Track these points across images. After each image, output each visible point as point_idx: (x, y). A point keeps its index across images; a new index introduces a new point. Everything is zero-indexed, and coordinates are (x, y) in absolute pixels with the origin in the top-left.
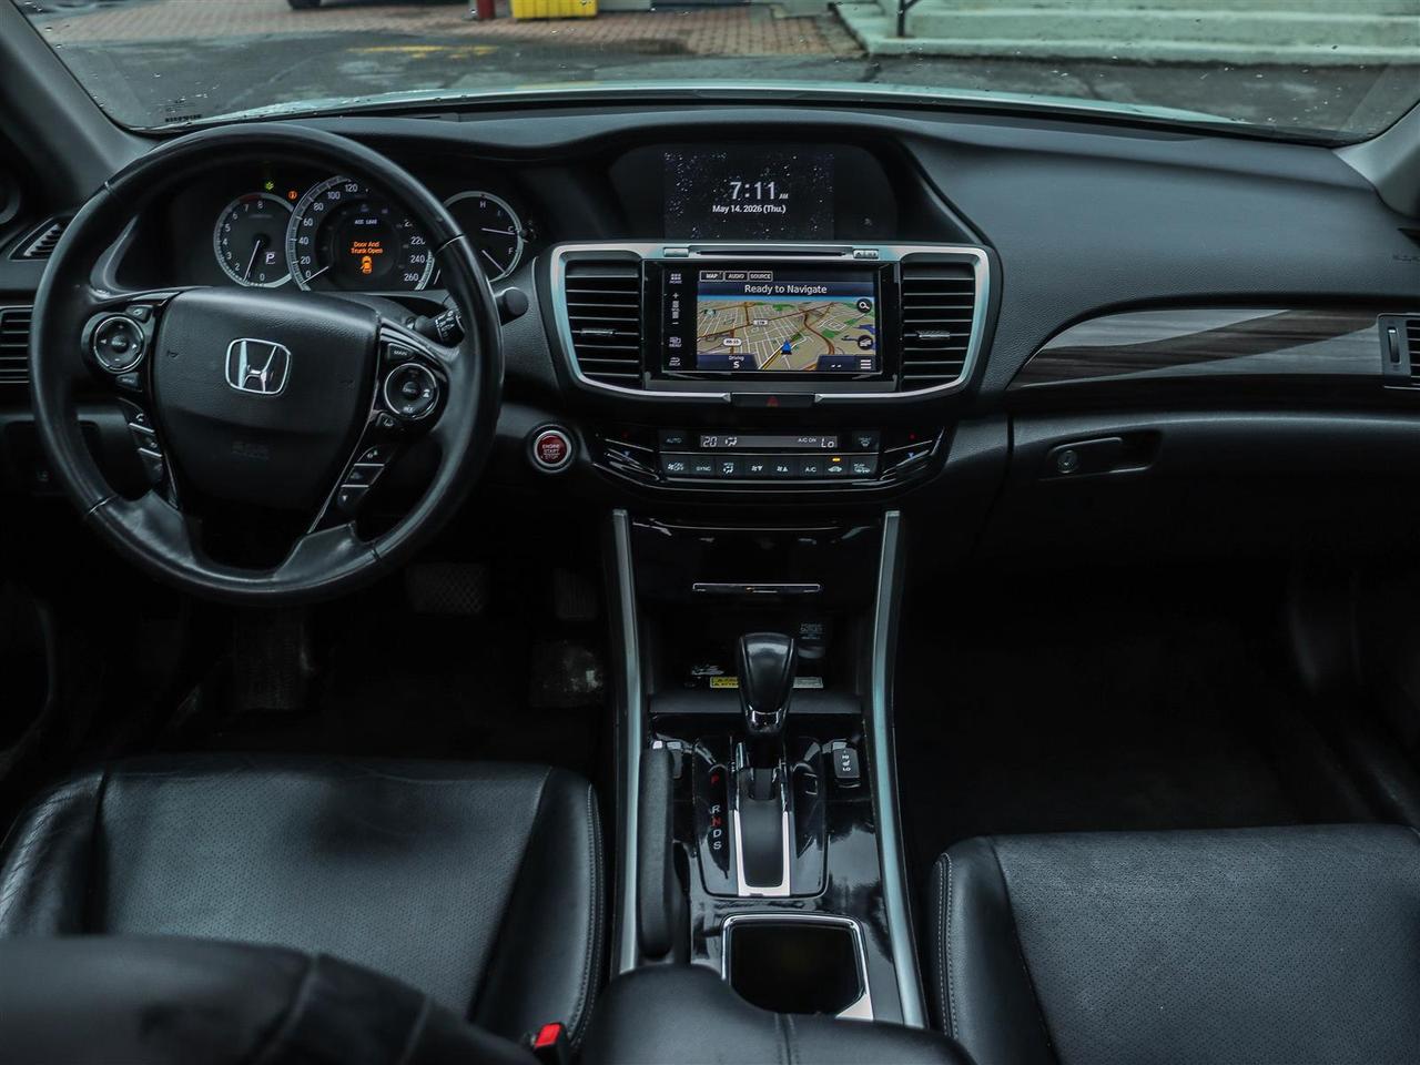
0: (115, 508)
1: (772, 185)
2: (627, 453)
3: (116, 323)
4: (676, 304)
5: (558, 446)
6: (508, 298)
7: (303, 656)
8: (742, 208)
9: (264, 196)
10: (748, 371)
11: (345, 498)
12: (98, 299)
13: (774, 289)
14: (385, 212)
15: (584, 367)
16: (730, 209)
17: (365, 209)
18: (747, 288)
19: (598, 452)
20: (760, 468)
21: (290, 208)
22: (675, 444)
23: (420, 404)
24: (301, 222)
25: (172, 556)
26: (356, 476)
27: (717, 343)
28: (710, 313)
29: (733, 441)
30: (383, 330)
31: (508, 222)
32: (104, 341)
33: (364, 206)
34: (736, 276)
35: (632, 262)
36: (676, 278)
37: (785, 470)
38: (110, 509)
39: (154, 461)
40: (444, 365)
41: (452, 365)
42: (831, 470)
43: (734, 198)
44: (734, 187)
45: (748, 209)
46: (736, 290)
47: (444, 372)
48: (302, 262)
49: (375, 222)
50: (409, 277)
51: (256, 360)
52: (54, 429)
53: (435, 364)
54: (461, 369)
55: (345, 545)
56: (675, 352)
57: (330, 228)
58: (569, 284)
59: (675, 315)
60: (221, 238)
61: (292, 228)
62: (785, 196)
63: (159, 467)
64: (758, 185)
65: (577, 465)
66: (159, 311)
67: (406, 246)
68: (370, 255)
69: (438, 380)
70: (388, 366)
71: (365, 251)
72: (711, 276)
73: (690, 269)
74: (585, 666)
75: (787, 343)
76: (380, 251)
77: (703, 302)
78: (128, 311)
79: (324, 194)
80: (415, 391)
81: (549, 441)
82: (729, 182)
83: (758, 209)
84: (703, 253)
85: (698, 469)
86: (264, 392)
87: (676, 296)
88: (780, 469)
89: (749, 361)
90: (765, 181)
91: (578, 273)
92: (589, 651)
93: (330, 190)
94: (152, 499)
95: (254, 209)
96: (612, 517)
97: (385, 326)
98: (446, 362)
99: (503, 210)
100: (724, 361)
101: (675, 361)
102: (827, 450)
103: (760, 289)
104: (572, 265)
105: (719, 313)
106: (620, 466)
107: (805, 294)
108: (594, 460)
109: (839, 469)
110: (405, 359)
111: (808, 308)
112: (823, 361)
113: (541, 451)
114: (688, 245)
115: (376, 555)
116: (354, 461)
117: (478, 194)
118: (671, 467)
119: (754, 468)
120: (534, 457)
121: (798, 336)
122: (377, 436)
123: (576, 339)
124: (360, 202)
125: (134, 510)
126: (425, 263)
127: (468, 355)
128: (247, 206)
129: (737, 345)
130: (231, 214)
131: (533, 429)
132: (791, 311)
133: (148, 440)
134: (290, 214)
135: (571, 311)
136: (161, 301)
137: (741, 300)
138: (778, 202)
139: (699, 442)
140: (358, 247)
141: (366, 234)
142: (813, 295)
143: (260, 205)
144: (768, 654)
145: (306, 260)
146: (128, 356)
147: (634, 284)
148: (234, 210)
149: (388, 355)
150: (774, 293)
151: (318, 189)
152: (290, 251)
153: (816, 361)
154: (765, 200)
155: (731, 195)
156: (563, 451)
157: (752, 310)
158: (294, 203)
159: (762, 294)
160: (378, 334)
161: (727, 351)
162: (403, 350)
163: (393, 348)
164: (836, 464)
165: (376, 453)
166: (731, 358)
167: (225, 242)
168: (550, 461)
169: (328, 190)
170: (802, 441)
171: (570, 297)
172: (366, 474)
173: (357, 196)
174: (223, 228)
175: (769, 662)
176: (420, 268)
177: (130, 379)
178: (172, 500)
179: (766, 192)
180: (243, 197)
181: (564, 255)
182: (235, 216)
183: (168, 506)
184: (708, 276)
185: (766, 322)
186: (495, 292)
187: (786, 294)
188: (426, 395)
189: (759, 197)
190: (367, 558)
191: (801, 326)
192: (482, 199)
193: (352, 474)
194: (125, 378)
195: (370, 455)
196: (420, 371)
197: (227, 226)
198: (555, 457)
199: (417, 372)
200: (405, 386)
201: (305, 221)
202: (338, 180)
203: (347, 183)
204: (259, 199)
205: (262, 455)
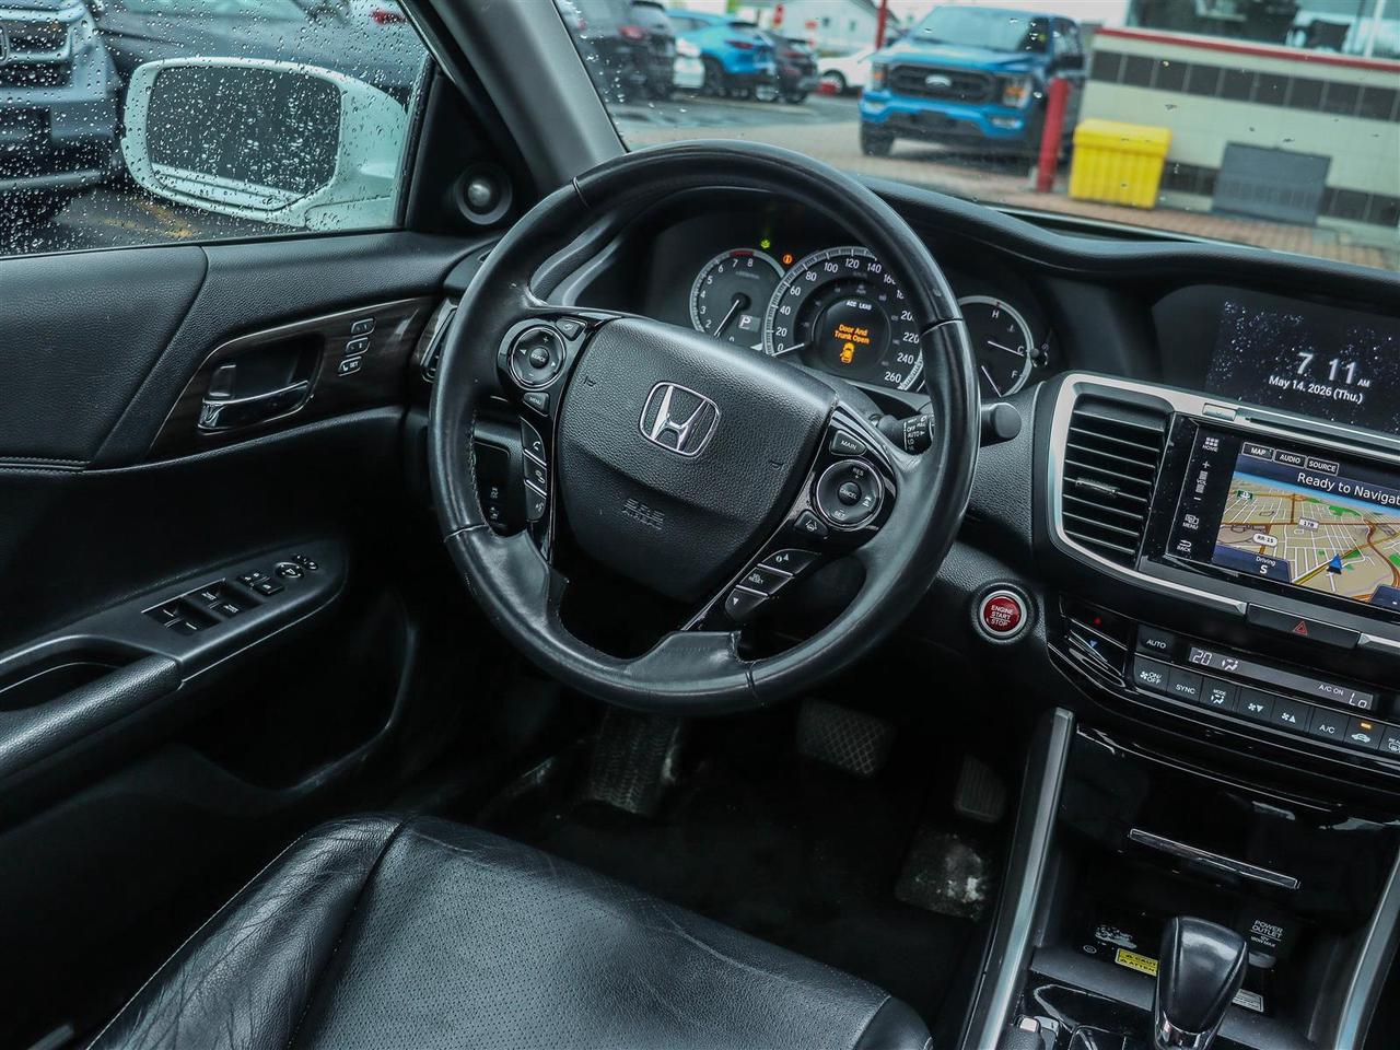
0: (480, 539)
1: (1352, 367)
2: (1093, 643)
3: (542, 334)
4: (1203, 475)
5: (1010, 612)
6: (997, 414)
7: (668, 762)
8: (1306, 386)
9: (757, 253)
10: (1277, 582)
11: (736, 600)
12: (531, 304)
13: (1336, 487)
14: (883, 298)
15: (1069, 524)
16: (1292, 384)
17: (861, 290)
18: (1301, 477)
19: (1058, 632)
20: (1260, 708)
21: (781, 272)
22: (1157, 648)
23: (857, 512)
24: (788, 289)
25: (522, 610)
26: (756, 579)
27: (1245, 536)
28: (1245, 496)
29: (1232, 665)
30: (837, 414)
31: (1018, 339)
32: (524, 352)
33: (861, 287)
34: (1292, 459)
35: (1161, 413)
36: (1212, 444)
37: (1293, 720)
38: (474, 538)
39: (537, 499)
40: (899, 476)
41: (906, 476)
42: (1356, 737)
43: (1300, 371)
44: (1302, 359)
45: (1314, 388)
46: (1287, 476)
47: (894, 481)
48: (778, 333)
49: (869, 307)
50: (890, 377)
51: (677, 414)
52: (444, 434)
53: (886, 470)
54: (916, 483)
55: (721, 656)
56: (1188, 534)
57: (818, 303)
58: (1077, 421)
59: (1200, 489)
60: (700, 290)
61: (778, 293)
62: (1365, 383)
63: (540, 507)
64: (1334, 363)
65: (1028, 640)
66: (593, 328)
67: (896, 342)
68: (855, 343)
69: (887, 491)
70: (829, 458)
71: (849, 337)
72: (1259, 451)
73: (1233, 438)
74: (970, 870)
75: (1337, 559)
76: (867, 341)
77: (1239, 480)
78: (558, 324)
79: (821, 264)
80: (853, 496)
81: (1000, 602)
82: (1298, 351)
83: (1327, 391)
84: (1253, 421)
85: (1179, 687)
86: (677, 450)
87: (1206, 465)
88: (1285, 716)
89: (1283, 567)
90: (1345, 360)
91: (1088, 411)
92: (979, 855)
93: (829, 262)
94: (523, 542)
95: (743, 266)
96: (1053, 715)
97: (840, 409)
98: (902, 472)
99: (1017, 325)
100: (1249, 560)
101: (1185, 546)
102: (1356, 709)
103: (1318, 483)
104: (1083, 400)
105: (1256, 499)
106: (1080, 657)
107: (1377, 502)
108: (1050, 639)
109: (1366, 739)
110: (853, 455)
111: (1377, 520)
112: (1382, 592)
113: (988, 612)
114: (1237, 407)
115: (751, 680)
116: (759, 560)
117: (993, 301)
118: (1144, 675)
119: (1252, 707)
120: (978, 613)
121: (1355, 553)
122: (794, 537)
123: (1068, 488)
124: (857, 281)
125: (499, 547)
126: (913, 365)
127: (930, 470)
128: (736, 261)
129: (1272, 545)
130: (717, 266)
131: (984, 585)
132: (1353, 519)
133: (538, 473)
134: (780, 279)
135: (1070, 453)
136: (598, 321)
137: (1290, 489)
138: (1354, 388)
139: (1187, 652)
140: (843, 333)
141: (855, 318)
142: (1388, 505)
143: (750, 263)
144: (1207, 953)
145: (783, 331)
146: (542, 375)
147: (1155, 439)
148: (721, 263)
149: (834, 445)
150: (1335, 492)
151: (815, 258)
152: (769, 318)
153: (1372, 591)
154: (1340, 381)
155: (1296, 368)
156: (1014, 621)
157: (1301, 507)
158: (787, 268)
159: (1319, 489)
160: (828, 416)
161: (1256, 549)
162: (852, 443)
163: (841, 436)
164: (1364, 731)
165: (786, 558)
166: (1259, 559)
167: (703, 295)
168: (997, 627)
169: (826, 260)
170: (1324, 689)
171: (1073, 437)
172: (770, 580)
173: (855, 274)
174: (705, 279)
175: (1206, 964)
176: (905, 370)
177: (538, 399)
178: (546, 543)
179: (1342, 373)
180: (733, 251)
181: (1080, 385)
182: (721, 269)
183: (538, 555)
184: (1254, 451)
185: (1316, 526)
186: (983, 402)
187: (1351, 496)
188: (866, 504)
189: (1331, 378)
190: (739, 680)
191: (1362, 541)
192: (997, 308)
193: (752, 575)
194: (533, 397)
195: (779, 559)
196: (867, 472)
197: (710, 278)
198: (1004, 624)
199: (862, 474)
200: (844, 486)
201: (792, 289)
202: (839, 251)
203: (849, 257)
204: (751, 256)
205: (655, 523)
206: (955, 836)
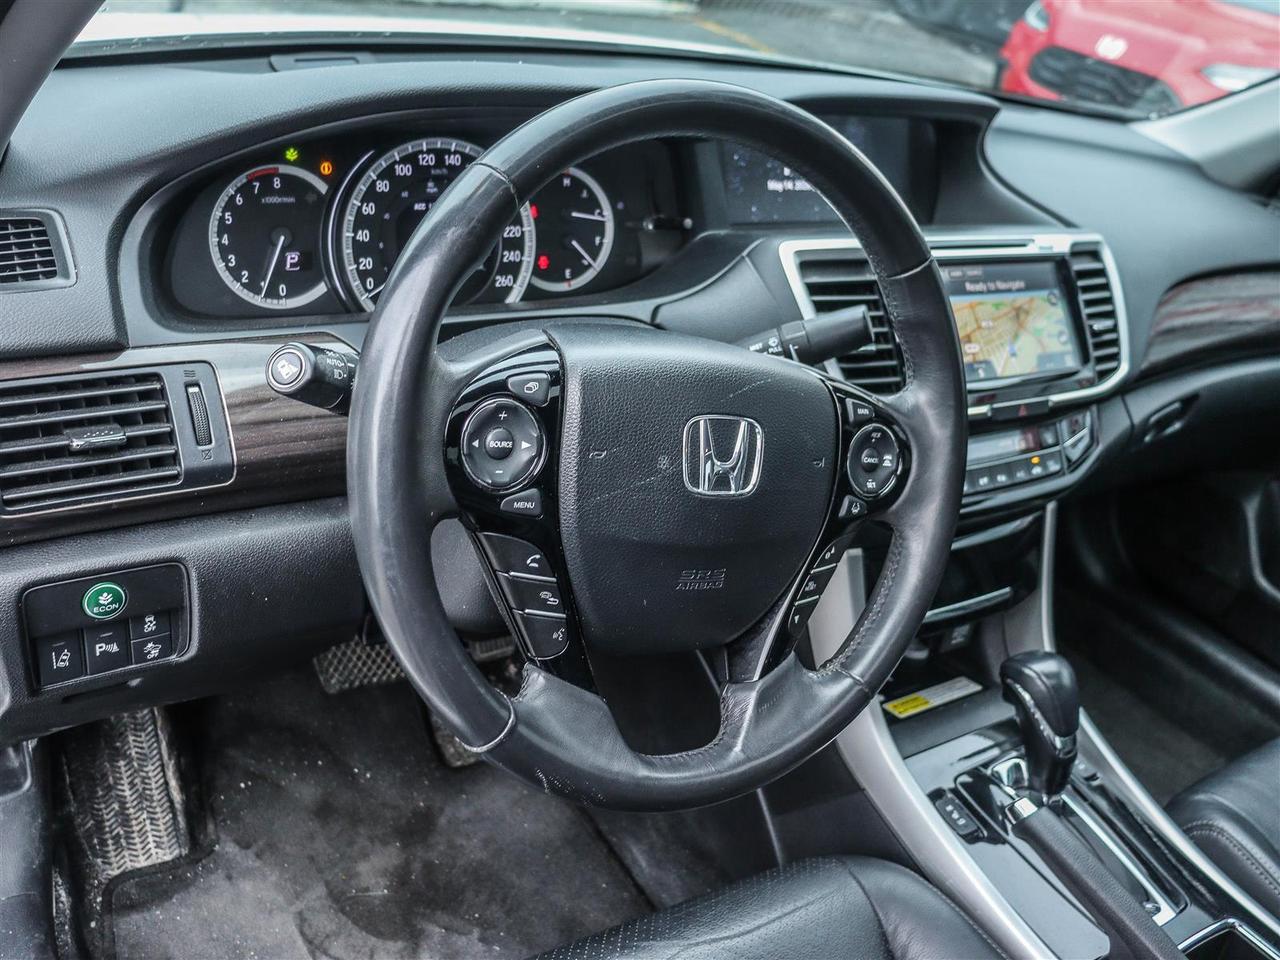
3: (498, 410)
9: (283, 169)
11: (797, 619)
13: (987, 287)
17: (431, 188)
18: (968, 286)
20: (986, 480)
21: (322, 186)
23: (881, 475)
24: (360, 208)
26: (811, 586)
30: (827, 382)
31: (592, 204)
32: (476, 444)
33: (430, 185)
34: (957, 274)
37: (1004, 478)
39: (551, 625)
43: (787, 173)
45: (799, 186)
46: (962, 288)
48: (361, 267)
50: (502, 281)
57: (386, 217)
58: (810, 289)
60: (220, 233)
61: (349, 217)
63: (560, 634)
69: (901, 441)
70: (850, 432)
75: (1011, 345)
79: (390, 169)
80: (874, 460)
86: (733, 492)
88: (999, 478)
89: (990, 368)
91: (813, 276)
93: (399, 163)
95: (267, 189)
99: (590, 192)
103: (977, 287)
104: (804, 268)
107: (1011, 290)
116: (810, 567)
119: (981, 482)
121: (1016, 336)
126: (521, 261)
128: (257, 184)
129: (976, 351)
130: (233, 199)
132: (1005, 310)
133: (545, 596)
142: (1015, 291)
143: (277, 183)
145: (365, 263)
146: (514, 464)
148: (236, 192)
149: (849, 415)
150: (988, 291)
151: (382, 162)
152: (345, 250)
155: (784, 170)
157: (978, 312)
158: (329, 179)
159: (980, 293)
162: (864, 408)
163: (856, 406)
164: (1036, 464)
165: (834, 550)
166: (975, 366)
167: (227, 241)
169: (395, 162)
172: (820, 580)
173: (428, 171)
174: (222, 218)
176: (513, 269)
177: (527, 502)
180: (250, 172)
182: (239, 200)
185: (991, 324)
187: (998, 291)
188: (888, 463)
191: (1016, 325)
193: (807, 585)
194: (519, 500)
195: (828, 556)
196: (881, 431)
197: (227, 215)
199: (878, 436)
201: (364, 208)
202: (410, 148)
203: (422, 152)
204: (276, 173)
205: (715, 583)
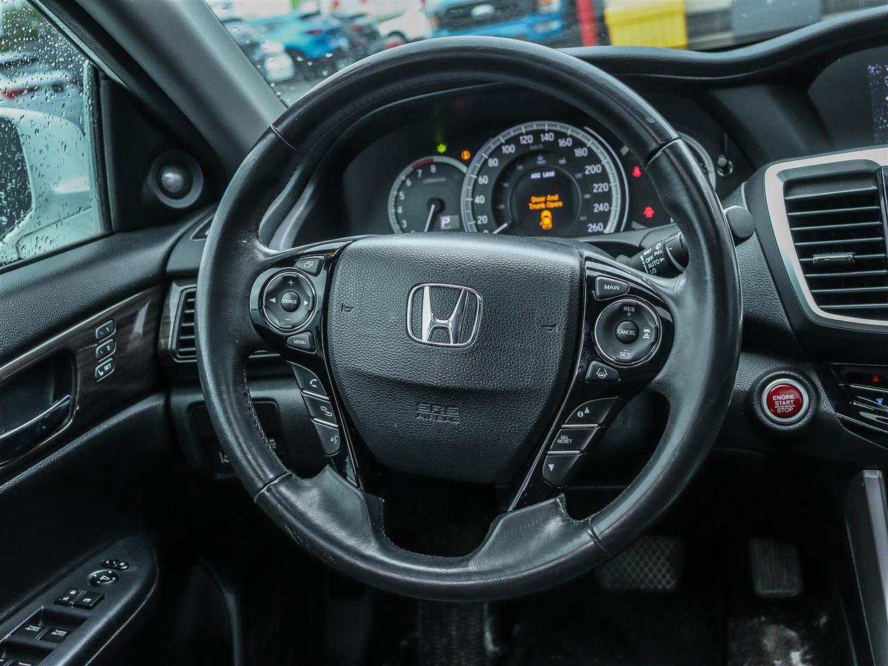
0: (288, 488)
2: (880, 401)
3: (286, 279)
5: (792, 397)
7: (488, 636)
9: (437, 159)
11: (551, 467)
12: (266, 255)
14: (563, 162)
15: (820, 300)
17: (541, 161)
19: (843, 400)
21: (463, 168)
23: (639, 347)
24: (476, 180)
25: (351, 542)
26: (565, 440)
30: (588, 264)
32: (274, 300)
33: (540, 158)
35: (867, 172)
38: (283, 489)
39: (329, 433)
40: (667, 298)
41: (677, 300)
47: (666, 307)
48: (479, 222)
49: (552, 174)
50: (593, 227)
51: (441, 311)
52: (222, 400)
53: (656, 300)
54: (690, 301)
55: (554, 525)
57: (506, 185)
58: (791, 206)
60: (396, 207)
61: (467, 187)
63: (335, 439)
65: (817, 418)
66: (330, 263)
67: (587, 196)
68: (550, 209)
69: (663, 320)
70: (596, 306)
71: (543, 206)
74: (788, 646)
78: (298, 264)
79: (499, 148)
80: (632, 333)
81: (777, 391)
86: (452, 344)
91: (798, 194)
93: (504, 145)
94: (329, 476)
95: (427, 173)
96: (862, 479)
97: (588, 259)
98: (669, 296)
104: (790, 186)
106: (873, 417)
108: (837, 409)
110: (616, 296)
113: (771, 403)
115: (594, 536)
116: (562, 421)
120: (762, 407)
122: (590, 390)
123: (807, 268)
124: (536, 153)
125: (308, 489)
126: (610, 211)
127: (698, 283)
128: (420, 171)
130: (404, 182)
131: (760, 379)
133: (323, 408)
134: (464, 175)
135: (797, 237)
136: (333, 250)
140: (536, 202)
141: (543, 188)
143: (433, 169)
145: (483, 219)
146: (299, 315)
147: (869, 198)
148: (407, 177)
149: (597, 292)
151: (491, 145)
152: (466, 211)
156: (798, 404)
158: (467, 163)
160: (582, 269)
162: (614, 284)
163: (603, 283)
165: (587, 411)
167: (400, 210)
168: (784, 415)
169: (502, 144)
171: (793, 222)
172: (577, 436)
173: (532, 148)
174: (397, 197)
176: (604, 218)
177: (302, 340)
178: (351, 473)
180: (414, 163)
181: (782, 174)
182: (409, 183)
183: (347, 484)
188: (646, 336)
190: (584, 541)
193: (559, 438)
194: (296, 339)
195: (580, 414)
196: (638, 307)
197: (401, 194)
198: (790, 410)
199: (633, 310)
200: (619, 327)
201: (480, 179)
202: (512, 132)
203: (522, 134)
204: (432, 163)
205: (451, 419)
206: (763, 619)
